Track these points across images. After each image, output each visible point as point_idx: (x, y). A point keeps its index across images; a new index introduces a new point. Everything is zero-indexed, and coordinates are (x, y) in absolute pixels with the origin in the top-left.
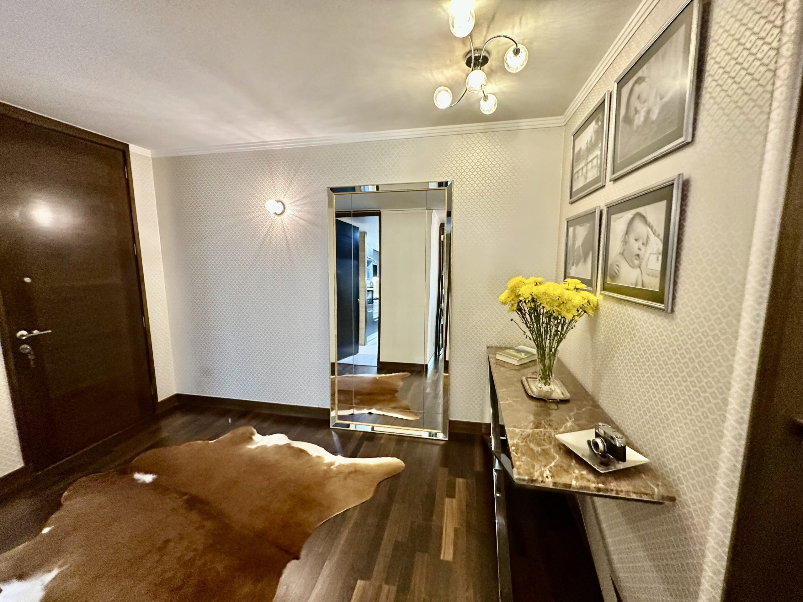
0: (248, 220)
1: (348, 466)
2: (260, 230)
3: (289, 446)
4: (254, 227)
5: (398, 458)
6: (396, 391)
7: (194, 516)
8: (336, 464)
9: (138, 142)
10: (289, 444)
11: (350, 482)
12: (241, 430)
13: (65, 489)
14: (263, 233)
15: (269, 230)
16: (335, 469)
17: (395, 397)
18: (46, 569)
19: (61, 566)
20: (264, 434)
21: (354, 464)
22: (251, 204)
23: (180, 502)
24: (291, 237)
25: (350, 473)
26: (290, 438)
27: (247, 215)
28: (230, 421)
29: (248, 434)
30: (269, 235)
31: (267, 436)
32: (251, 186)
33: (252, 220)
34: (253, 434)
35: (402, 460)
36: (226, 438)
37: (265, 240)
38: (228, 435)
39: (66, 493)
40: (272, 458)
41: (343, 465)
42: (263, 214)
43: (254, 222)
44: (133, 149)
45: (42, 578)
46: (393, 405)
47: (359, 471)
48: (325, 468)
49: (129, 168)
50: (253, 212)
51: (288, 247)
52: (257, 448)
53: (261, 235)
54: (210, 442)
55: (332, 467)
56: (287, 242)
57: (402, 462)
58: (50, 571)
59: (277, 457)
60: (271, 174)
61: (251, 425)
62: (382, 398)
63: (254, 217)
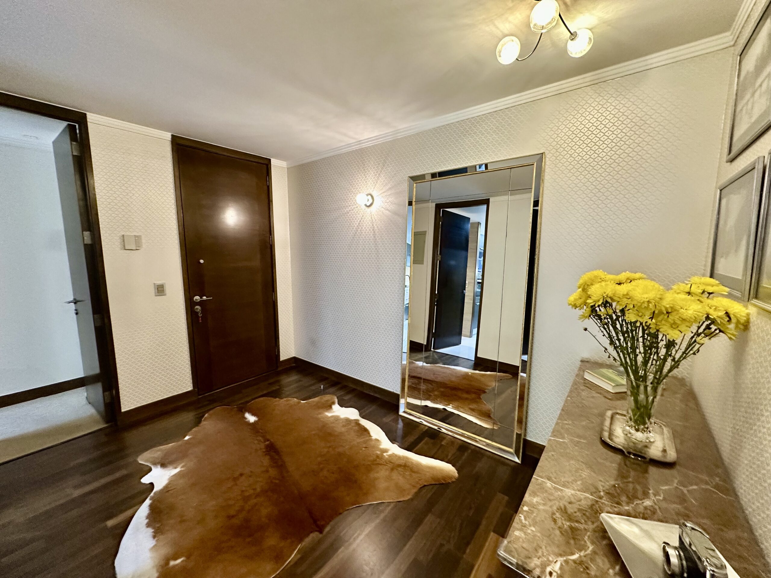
0: (346, 213)
1: (399, 457)
2: (354, 222)
3: (357, 422)
4: (350, 220)
5: (453, 466)
6: (485, 392)
7: (266, 461)
8: (390, 453)
9: (277, 157)
10: (358, 420)
11: (395, 475)
12: (327, 397)
13: (207, 411)
14: (356, 224)
15: (360, 221)
16: (387, 457)
17: (480, 398)
18: (175, 466)
19: (182, 467)
20: (341, 406)
21: (407, 458)
22: (348, 199)
23: (262, 446)
24: (377, 227)
25: (400, 466)
26: (360, 415)
27: (345, 209)
28: (322, 387)
29: (330, 402)
30: (360, 226)
31: (344, 408)
32: (349, 183)
33: (348, 213)
34: (333, 403)
35: (457, 470)
36: (313, 402)
37: (357, 231)
38: (316, 399)
39: (206, 415)
40: (340, 429)
41: (396, 455)
42: (357, 207)
43: (350, 215)
44: (274, 162)
45: (170, 471)
46: (473, 406)
47: (408, 467)
48: (378, 452)
49: (270, 178)
50: (350, 206)
51: (375, 237)
52: (332, 417)
53: (354, 226)
54: (302, 402)
55: (385, 454)
56: (374, 232)
57: (456, 471)
58: (176, 468)
59: (343, 429)
60: (364, 170)
61: (336, 395)
62: (465, 396)
63: (350, 211)
